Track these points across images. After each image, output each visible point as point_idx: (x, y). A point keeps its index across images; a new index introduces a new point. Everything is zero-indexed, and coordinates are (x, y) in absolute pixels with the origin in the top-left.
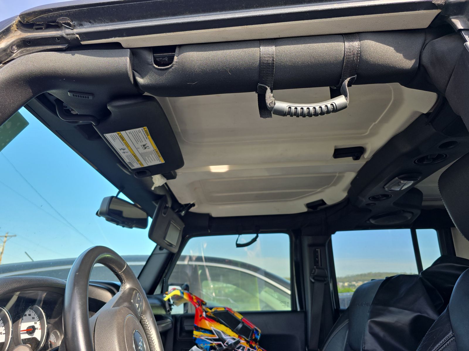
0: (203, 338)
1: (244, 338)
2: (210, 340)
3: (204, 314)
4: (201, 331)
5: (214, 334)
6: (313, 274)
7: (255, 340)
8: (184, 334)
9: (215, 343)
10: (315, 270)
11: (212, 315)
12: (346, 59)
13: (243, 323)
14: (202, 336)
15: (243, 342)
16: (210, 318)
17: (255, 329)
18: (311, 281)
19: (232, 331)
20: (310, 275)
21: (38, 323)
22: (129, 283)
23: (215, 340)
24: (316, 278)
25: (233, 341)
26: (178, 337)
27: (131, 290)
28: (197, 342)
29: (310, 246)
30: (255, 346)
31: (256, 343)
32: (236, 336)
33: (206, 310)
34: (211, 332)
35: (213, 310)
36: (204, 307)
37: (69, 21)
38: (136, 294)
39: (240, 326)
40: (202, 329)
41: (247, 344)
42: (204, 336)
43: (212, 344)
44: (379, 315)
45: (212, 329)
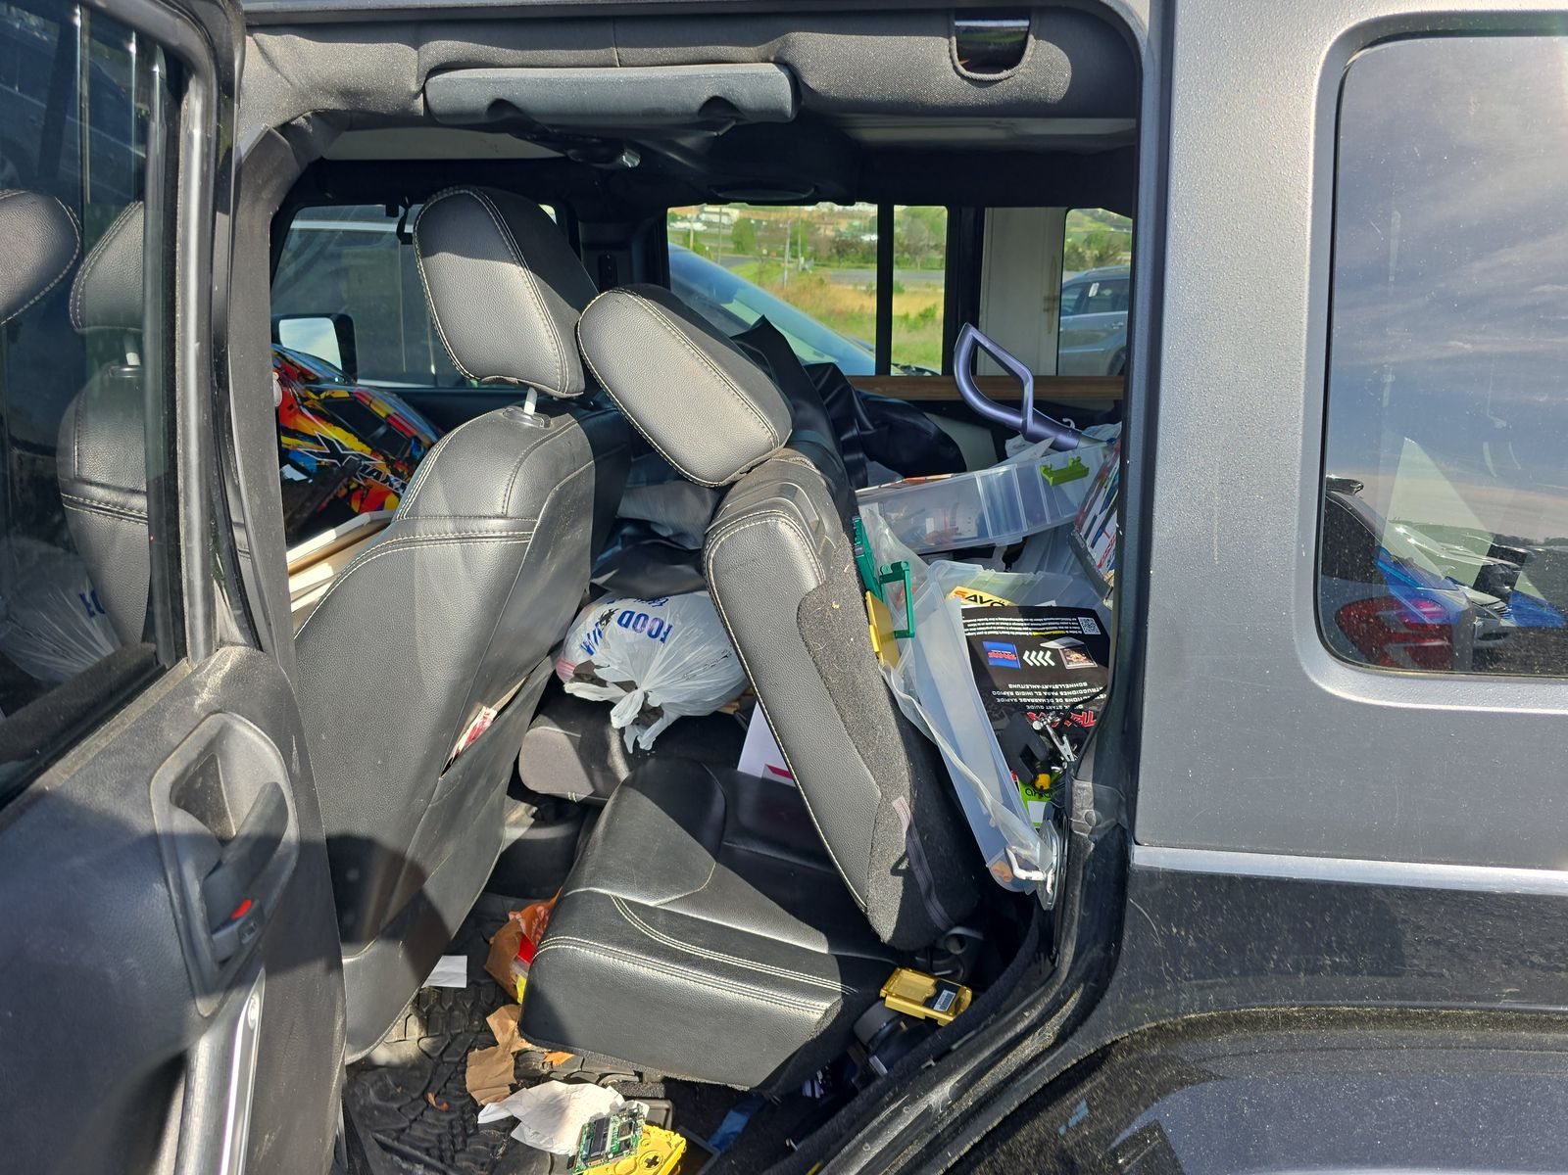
0: (301, 450)
1: (384, 456)
2: (314, 453)
3: (301, 405)
4: (296, 437)
5: (322, 445)
9: (323, 462)
11: (319, 407)
13: (389, 424)
14: (299, 446)
15: (379, 463)
16: (315, 413)
17: (414, 436)
19: (360, 439)
23: (325, 455)
25: (361, 462)
28: (291, 457)
30: (403, 472)
32: (367, 451)
33: (304, 396)
34: (314, 439)
35: (323, 396)
36: (297, 389)
39: (382, 430)
40: (298, 432)
41: (387, 466)
42: (305, 446)
43: (320, 462)
45: (316, 433)
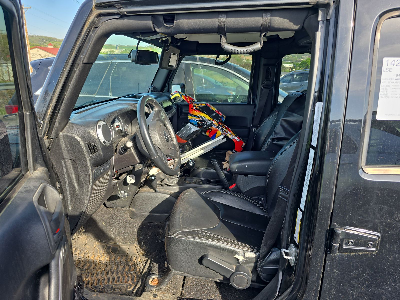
0: (194, 120)
1: (216, 121)
2: (197, 120)
3: (194, 108)
4: (192, 116)
5: (200, 118)
6: (263, 84)
7: (222, 122)
8: (183, 114)
9: (200, 123)
10: (265, 81)
11: (199, 108)
12: (263, 26)
13: (216, 113)
14: (193, 118)
15: (215, 123)
16: (198, 110)
17: (222, 116)
18: (261, 88)
19: (210, 117)
20: (262, 84)
21: (119, 122)
22: (157, 108)
23: (200, 121)
24: (264, 87)
25: (210, 122)
26: (180, 116)
27: (159, 111)
28: (190, 121)
29: (265, 65)
30: (221, 125)
31: (222, 123)
32: (212, 120)
33: (195, 106)
34: (198, 117)
35: (199, 105)
36: (194, 104)
37: (121, 6)
38: (161, 112)
39: (214, 114)
40: (193, 115)
41: (217, 123)
42: (195, 119)
43: (198, 123)
44: (287, 116)
45: (198, 115)
